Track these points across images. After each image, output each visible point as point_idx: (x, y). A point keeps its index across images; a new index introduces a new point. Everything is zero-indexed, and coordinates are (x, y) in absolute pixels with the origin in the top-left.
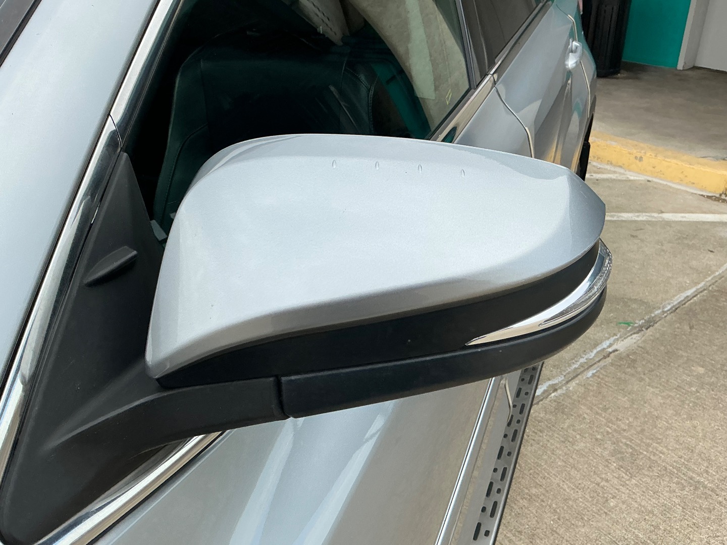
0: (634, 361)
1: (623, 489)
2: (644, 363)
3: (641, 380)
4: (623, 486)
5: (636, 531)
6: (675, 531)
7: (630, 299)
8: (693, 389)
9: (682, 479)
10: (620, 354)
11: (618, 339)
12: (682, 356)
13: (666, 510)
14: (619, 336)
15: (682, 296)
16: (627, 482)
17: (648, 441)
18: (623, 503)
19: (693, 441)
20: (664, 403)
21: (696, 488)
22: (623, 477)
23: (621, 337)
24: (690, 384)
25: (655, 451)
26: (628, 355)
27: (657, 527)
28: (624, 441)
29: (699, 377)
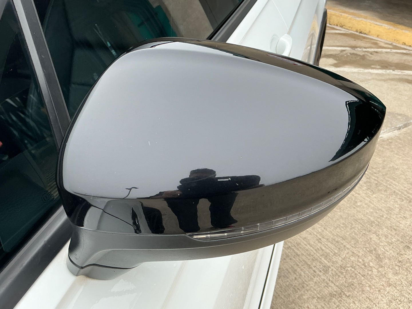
0: (391, 142)
1: (367, 198)
2: (396, 144)
3: (392, 151)
4: (367, 197)
5: (369, 217)
6: (392, 219)
7: (398, 114)
9: (403, 197)
10: (383, 139)
11: (384, 132)
13: (390, 210)
14: (385, 131)
16: (370, 196)
17: (388, 179)
18: (366, 204)
20: (403, 163)
22: (368, 193)
23: (386, 131)
25: (391, 183)
26: (388, 140)
27: (383, 216)
28: (374, 178)
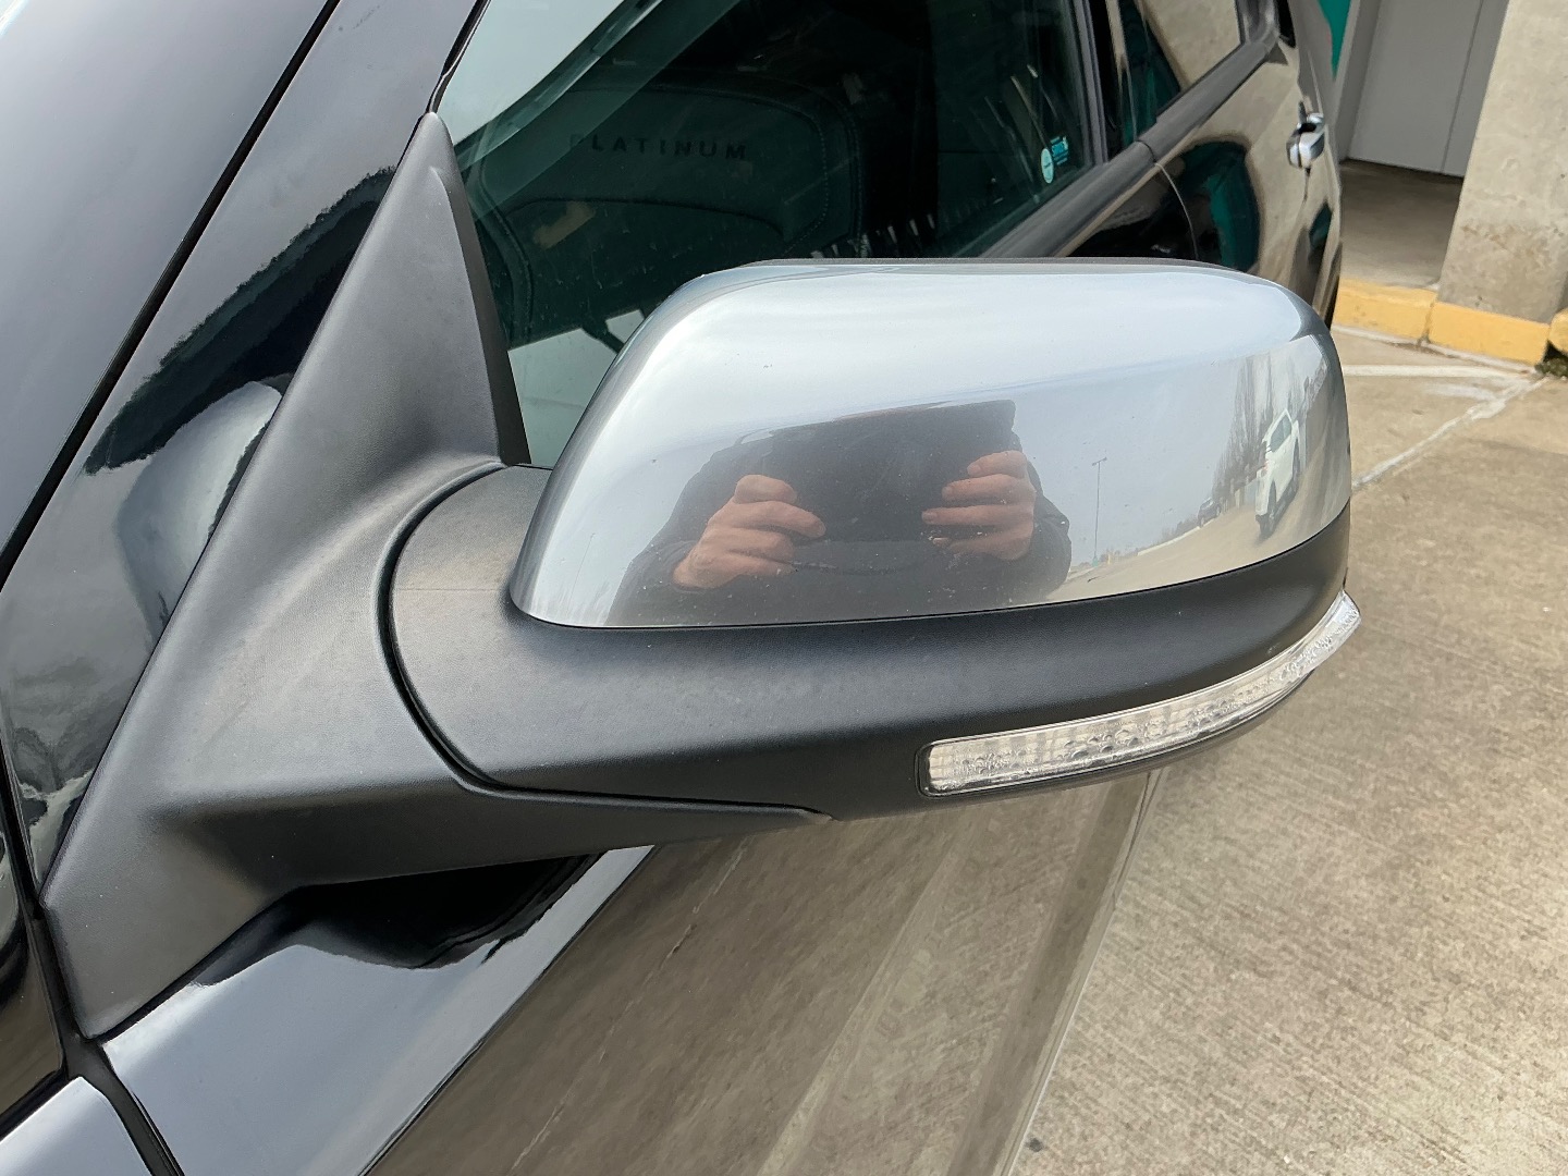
8: (1424, 563)
12: (1399, 530)
15: (1386, 465)
19: (1435, 616)
21: (1448, 659)
24: (1418, 558)
29: (1428, 550)
